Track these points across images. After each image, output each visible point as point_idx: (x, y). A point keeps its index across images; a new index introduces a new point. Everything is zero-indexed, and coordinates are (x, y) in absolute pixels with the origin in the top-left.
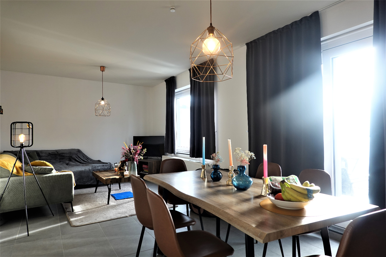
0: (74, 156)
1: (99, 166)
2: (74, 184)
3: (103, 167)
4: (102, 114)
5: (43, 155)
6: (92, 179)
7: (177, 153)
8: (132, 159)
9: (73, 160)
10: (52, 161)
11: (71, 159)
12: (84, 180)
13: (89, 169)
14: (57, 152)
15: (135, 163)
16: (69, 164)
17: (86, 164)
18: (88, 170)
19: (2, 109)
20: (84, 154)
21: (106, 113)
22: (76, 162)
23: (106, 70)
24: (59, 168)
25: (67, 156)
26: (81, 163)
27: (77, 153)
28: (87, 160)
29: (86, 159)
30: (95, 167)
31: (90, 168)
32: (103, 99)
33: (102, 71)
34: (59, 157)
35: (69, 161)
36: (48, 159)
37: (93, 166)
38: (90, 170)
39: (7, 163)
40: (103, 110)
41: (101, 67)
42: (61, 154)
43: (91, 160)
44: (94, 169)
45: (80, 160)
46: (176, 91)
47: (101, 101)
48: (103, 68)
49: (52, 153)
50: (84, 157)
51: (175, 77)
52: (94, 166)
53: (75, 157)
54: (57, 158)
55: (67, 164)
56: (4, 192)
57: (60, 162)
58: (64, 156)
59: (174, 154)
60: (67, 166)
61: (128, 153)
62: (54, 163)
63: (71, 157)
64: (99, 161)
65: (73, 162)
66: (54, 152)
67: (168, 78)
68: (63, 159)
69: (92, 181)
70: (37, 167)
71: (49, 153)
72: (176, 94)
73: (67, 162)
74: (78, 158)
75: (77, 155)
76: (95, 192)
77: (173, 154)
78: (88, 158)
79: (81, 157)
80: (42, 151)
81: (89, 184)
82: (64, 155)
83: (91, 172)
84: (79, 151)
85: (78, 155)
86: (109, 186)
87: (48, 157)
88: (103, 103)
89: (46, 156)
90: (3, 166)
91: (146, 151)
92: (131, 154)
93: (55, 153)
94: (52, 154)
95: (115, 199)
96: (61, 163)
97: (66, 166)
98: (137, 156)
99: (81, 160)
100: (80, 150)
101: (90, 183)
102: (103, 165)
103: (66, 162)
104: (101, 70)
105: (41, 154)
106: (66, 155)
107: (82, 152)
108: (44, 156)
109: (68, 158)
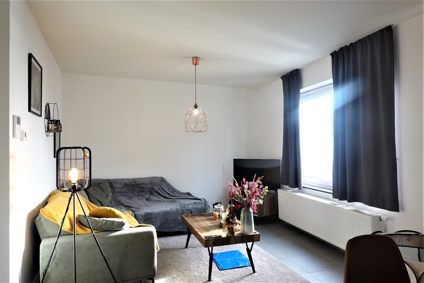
0: (156, 188)
1: (189, 204)
2: (157, 248)
3: (196, 206)
4: (196, 130)
5: (118, 185)
6: (180, 224)
7: (303, 187)
8: (246, 205)
9: (155, 193)
10: (128, 194)
11: (152, 192)
12: (170, 225)
13: (176, 208)
14: (135, 182)
15: (251, 210)
16: (150, 200)
17: (171, 200)
18: (175, 210)
19: (61, 125)
20: (169, 184)
21: (200, 127)
22: (159, 197)
23: (200, 62)
24: (137, 205)
25: (147, 188)
26: (165, 198)
27: (160, 183)
28: (173, 193)
29: (171, 191)
30: (185, 206)
31: (178, 207)
32: (196, 107)
33: (195, 65)
34: (137, 189)
35: (150, 195)
36: (124, 192)
37: (181, 204)
38: (177, 210)
39: (56, 214)
40: (196, 123)
41: (193, 58)
42: (140, 184)
43: (178, 192)
44: (184, 209)
45: (164, 193)
46: (302, 91)
47: (193, 110)
48: (196, 60)
49: (129, 183)
50: (169, 189)
51: (299, 70)
52: (183, 204)
53: (158, 189)
54: (135, 190)
55: (148, 200)
56: (48, 266)
57: (138, 196)
58: (144, 188)
59: (300, 189)
60: (148, 202)
61: (239, 194)
62: (131, 198)
63: (153, 189)
64: (189, 194)
65: (155, 196)
66: (131, 181)
67: (288, 73)
68: (142, 192)
69: (180, 227)
70: (101, 219)
71: (125, 183)
72: (301, 95)
73: (148, 196)
74: (161, 190)
75: (160, 186)
76: (186, 247)
77: (296, 189)
78: (174, 190)
79: (165, 190)
80: (115, 181)
81: (176, 230)
82: (143, 185)
83: (179, 213)
84: (162, 180)
85: (163, 187)
86: (210, 248)
87: (123, 189)
88: (196, 112)
89: (121, 188)
90: (51, 218)
91: (267, 191)
92: (245, 196)
93: (132, 183)
94: (129, 185)
95: (219, 268)
96: (140, 197)
97: (146, 202)
98: (254, 200)
99: (166, 194)
100: (164, 179)
101: (178, 230)
102: (195, 203)
103: (146, 197)
104: (193, 64)
105: (114, 185)
106: (146, 186)
107: (166, 182)
108: (118, 188)
109: (149, 190)
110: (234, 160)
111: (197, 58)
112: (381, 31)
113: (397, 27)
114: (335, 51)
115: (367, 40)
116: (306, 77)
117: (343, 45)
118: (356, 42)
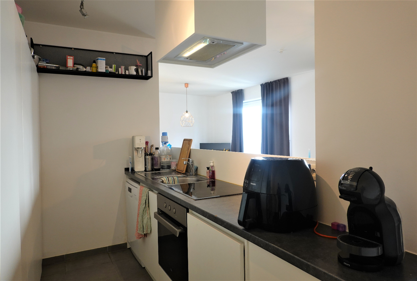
23: (189, 86)
32: (187, 112)
33: (187, 88)
41: (185, 84)
46: (244, 102)
47: (185, 114)
48: (187, 85)
67: (236, 91)
72: (244, 104)
88: (187, 115)
104: (185, 87)
110: (200, 144)
111: (187, 84)
112: (284, 79)
113: (290, 78)
114: (263, 84)
115: (277, 81)
116: (246, 94)
117: (267, 82)
118: (273, 82)
